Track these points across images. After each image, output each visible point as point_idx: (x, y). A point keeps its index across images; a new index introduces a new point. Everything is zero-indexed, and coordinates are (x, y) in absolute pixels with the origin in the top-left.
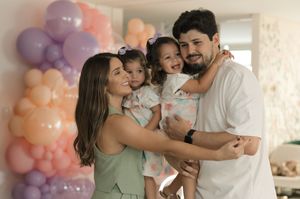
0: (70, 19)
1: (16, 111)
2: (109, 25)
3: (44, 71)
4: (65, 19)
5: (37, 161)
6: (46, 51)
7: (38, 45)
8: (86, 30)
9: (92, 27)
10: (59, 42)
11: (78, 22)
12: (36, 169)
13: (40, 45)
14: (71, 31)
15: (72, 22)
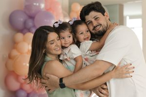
0: (38, 4)
1: (10, 57)
2: (60, 7)
3: (24, 34)
4: (35, 4)
5: (22, 84)
6: (25, 23)
7: (20, 19)
8: (47, 10)
9: (50, 8)
10: (32, 17)
11: (43, 6)
12: (21, 89)
13: (22, 20)
14: (39, 11)
15: (39, 6)
